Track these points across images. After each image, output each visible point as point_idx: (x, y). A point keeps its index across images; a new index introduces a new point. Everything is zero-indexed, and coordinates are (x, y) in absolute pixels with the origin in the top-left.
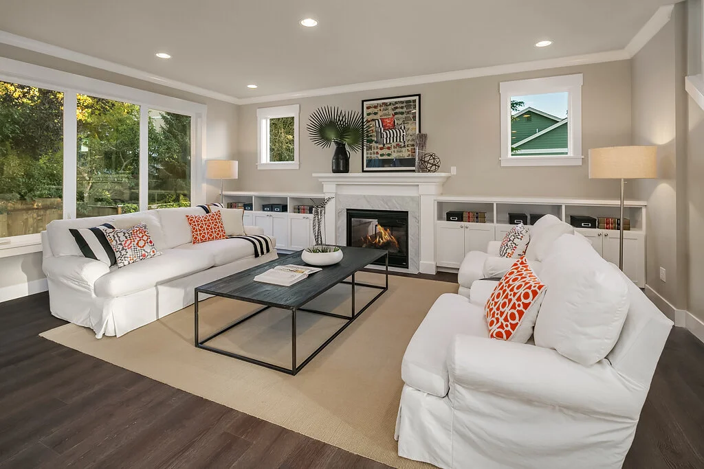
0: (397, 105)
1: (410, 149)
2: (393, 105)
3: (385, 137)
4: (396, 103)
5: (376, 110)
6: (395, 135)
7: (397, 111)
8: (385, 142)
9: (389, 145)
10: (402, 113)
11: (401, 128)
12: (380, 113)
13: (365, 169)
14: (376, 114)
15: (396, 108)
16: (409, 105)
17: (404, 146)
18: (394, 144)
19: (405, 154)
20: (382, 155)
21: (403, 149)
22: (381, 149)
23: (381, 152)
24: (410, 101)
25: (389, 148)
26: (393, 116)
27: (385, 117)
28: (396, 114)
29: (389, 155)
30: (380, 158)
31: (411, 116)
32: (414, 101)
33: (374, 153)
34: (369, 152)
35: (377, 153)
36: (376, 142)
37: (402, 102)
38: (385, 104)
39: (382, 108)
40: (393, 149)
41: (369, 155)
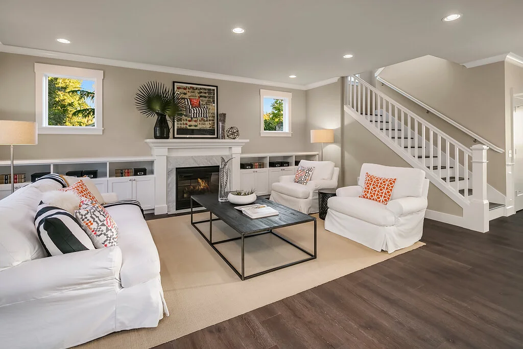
0: (201, 91)
1: (211, 122)
2: (199, 90)
3: (193, 112)
4: (201, 89)
5: (185, 91)
6: (200, 112)
7: (201, 94)
8: (192, 117)
9: (196, 119)
10: (205, 97)
11: (205, 107)
12: (189, 94)
13: (176, 136)
14: (185, 94)
15: (201, 92)
16: (210, 92)
17: (207, 121)
18: (199, 118)
19: (207, 126)
20: (189, 126)
21: (206, 123)
22: (189, 121)
23: (189, 123)
24: (210, 90)
25: (195, 121)
26: (199, 98)
27: (193, 98)
28: (201, 96)
29: (196, 126)
30: (189, 128)
31: (212, 100)
32: (214, 90)
33: (184, 124)
34: (180, 122)
35: (186, 124)
36: (186, 116)
37: (205, 89)
38: (193, 88)
39: (190, 91)
40: (199, 122)
41: (179, 126)
